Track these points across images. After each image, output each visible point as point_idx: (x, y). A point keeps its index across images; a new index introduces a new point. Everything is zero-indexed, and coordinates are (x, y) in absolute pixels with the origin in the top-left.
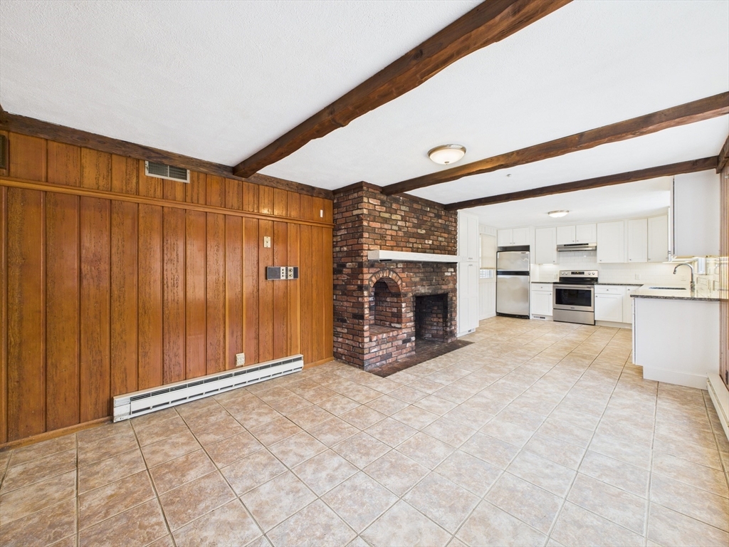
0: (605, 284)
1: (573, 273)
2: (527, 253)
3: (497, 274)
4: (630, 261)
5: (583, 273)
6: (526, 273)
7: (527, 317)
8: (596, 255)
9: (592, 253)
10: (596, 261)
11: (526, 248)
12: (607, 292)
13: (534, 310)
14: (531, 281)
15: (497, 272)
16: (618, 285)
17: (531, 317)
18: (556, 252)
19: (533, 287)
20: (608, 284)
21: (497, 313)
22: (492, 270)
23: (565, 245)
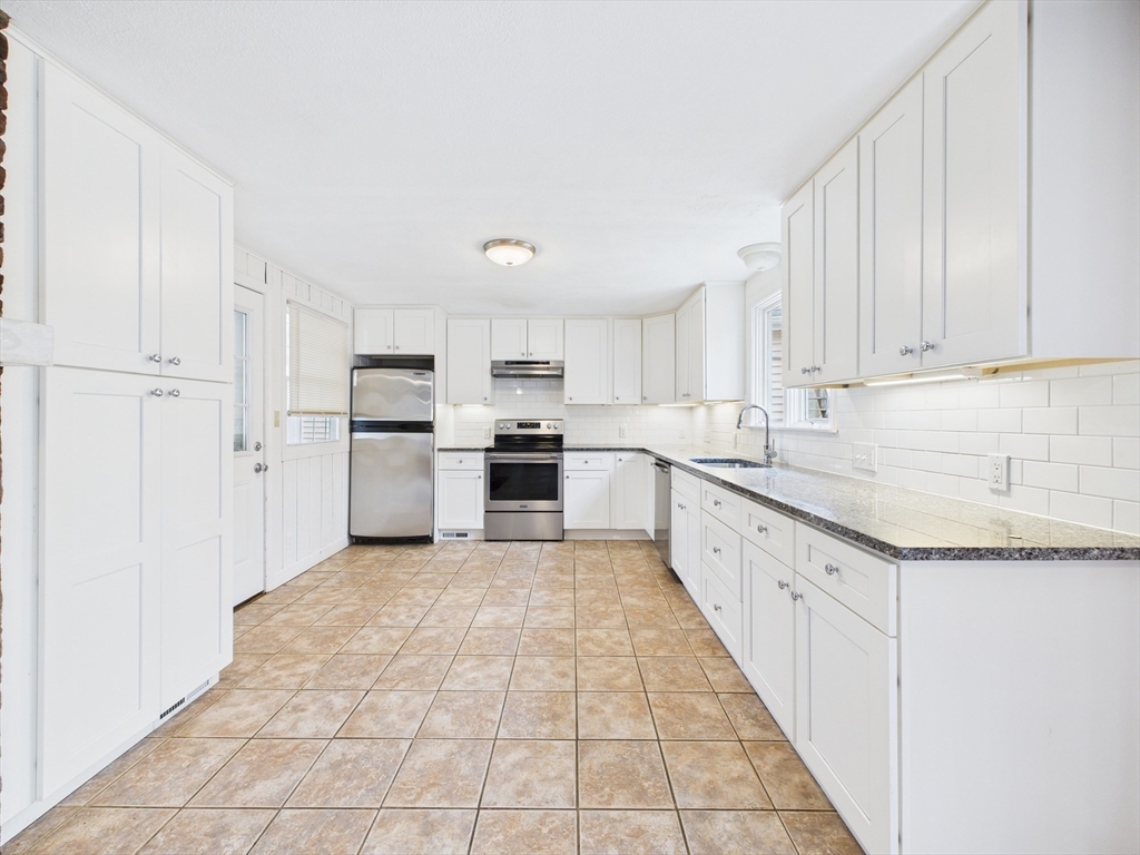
0: (582, 450)
1: (520, 426)
2: (428, 374)
3: (352, 430)
4: (616, 402)
5: (538, 426)
6: (425, 427)
7: (426, 540)
8: (561, 387)
9: (553, 382)
10: (560, 401)
11: (425, 364)
12: (586, 467)
13: (444, 521)
14: (437, 447)
15: (352, 423)
16: (604, 450)
17: (436, 540)
18: (488, 376)
19: (442, 461)
20: (588, 450)
21: (351, 536)
22: (337, 419)
23: (507, 363)
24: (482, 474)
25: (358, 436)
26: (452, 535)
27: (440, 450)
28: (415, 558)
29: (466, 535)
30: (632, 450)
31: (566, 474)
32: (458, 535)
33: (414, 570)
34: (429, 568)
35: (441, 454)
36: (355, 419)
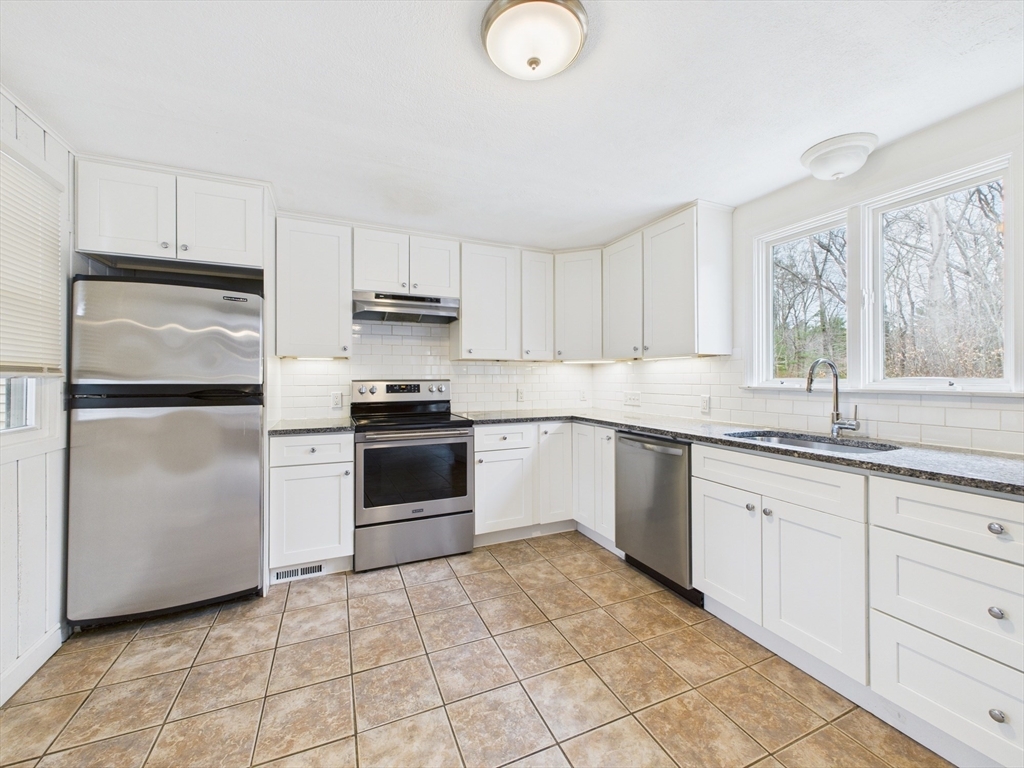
24: (350, 467)
25: (83, 415)
26: (294, 573)
27: (274, 433)
28: (242, 648)
29: (320, 568)
30: (559, 419)
31: (477, 457)
32: (305, 571)
33: (254, 691)
34: (286, 676)
35: (274, 440)
36: (75, 381)
